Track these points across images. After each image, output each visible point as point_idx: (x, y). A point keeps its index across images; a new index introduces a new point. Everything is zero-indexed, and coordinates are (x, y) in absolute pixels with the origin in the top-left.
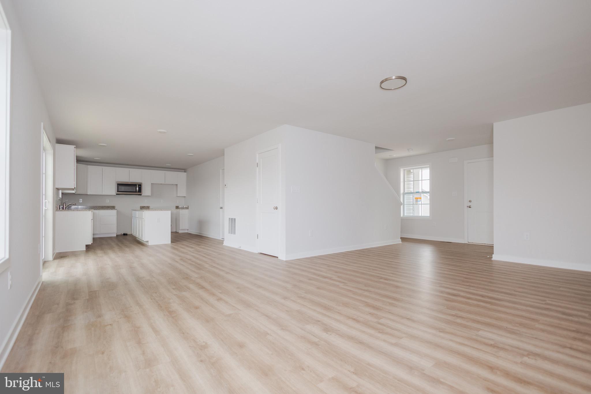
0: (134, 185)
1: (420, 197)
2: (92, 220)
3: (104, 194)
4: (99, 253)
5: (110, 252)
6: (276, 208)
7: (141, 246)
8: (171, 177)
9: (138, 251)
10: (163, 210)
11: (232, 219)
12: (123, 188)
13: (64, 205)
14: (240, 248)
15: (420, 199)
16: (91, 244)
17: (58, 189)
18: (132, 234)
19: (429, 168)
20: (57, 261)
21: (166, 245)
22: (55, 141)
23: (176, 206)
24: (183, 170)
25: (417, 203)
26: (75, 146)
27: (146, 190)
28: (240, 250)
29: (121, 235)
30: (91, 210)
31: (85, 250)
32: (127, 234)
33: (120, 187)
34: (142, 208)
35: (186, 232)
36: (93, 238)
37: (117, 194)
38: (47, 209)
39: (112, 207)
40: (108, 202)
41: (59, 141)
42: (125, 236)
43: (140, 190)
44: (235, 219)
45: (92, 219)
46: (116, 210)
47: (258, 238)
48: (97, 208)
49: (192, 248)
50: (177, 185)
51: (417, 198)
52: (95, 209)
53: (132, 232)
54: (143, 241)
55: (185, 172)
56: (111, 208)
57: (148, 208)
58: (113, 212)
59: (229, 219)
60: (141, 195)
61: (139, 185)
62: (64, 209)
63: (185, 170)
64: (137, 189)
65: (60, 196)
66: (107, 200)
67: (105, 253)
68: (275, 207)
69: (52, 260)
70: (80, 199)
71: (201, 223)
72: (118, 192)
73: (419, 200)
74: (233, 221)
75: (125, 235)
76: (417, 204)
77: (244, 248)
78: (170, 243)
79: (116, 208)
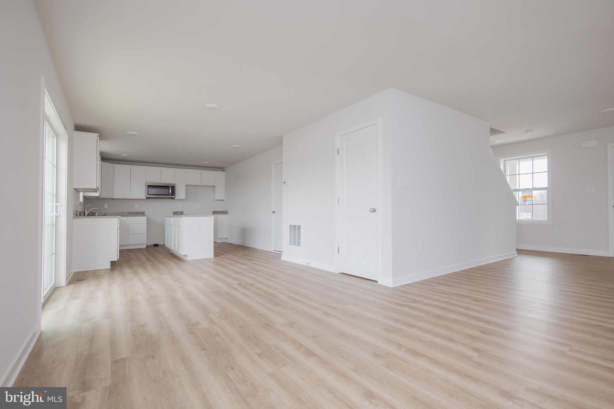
0: (167, 187)
1: (531, 195)
2: (119, 230)
3: (132, 197)
4: (127, 271)
5: (140, 271)
6: (374, 211)
7: (180, 263)
8: (208, 177)
9: (176, 270)
10: (205, 215)
11: (295, 226)
12: (153, 191)
13: (86, 210)
14: (308, 265)
15: (531, 198)
16: (117, 260)
17: (77, 191)
18: (164, 245)
19: (547, 157)
20: (71, 287)
21: (208, 260)
22: (72, 127)
23: (213, 212)
24: (222, 170)
25: (526, 203)
26: (98, 134)
27: (180, 193)
28: (309, 267)
29: (152, 246)
30: (118, 216)
31: (110, 268)
32: (158, 244)
33: (150, 189)
34: (175, 213)
35: (225, 241)
36: (119, 250)
37: (147, 198)
38: (59, 216)
39: (141, 212)
40: (137, 207)
41: (79, 128)
42: (156, 247)
43: (173, 193)
44: (299, 227)
45: (119, 228)
46: (146, 217)
47: (338, 253)
48: (125, 214)
49: (243, 264)
50: (214, 186)
51: (526, 197)
52: (122, 216)
53: (165, 242)
54: (181, 255)
55: (223, 171)
56: (140, 215)
57: (182, 213)
58: (143, 219)
59: (291, 226)
60: (174, 198)
61: (172, 187)
62: (86, 216)
63: (222, 169)
64: (170, 191)
65: (81, 199)
66: (135, 205)
67: (135, 273)
68: (372, 209)
69: (65, 285)
70: (105, 204)
71: (244, 232)
72: (148, 195)
73: (528, 199)
74: (296, 229)
75: (156, 245)
76: (526, 205)
77: (315, 264)
78: (213, 256)
79: (146, 214)
